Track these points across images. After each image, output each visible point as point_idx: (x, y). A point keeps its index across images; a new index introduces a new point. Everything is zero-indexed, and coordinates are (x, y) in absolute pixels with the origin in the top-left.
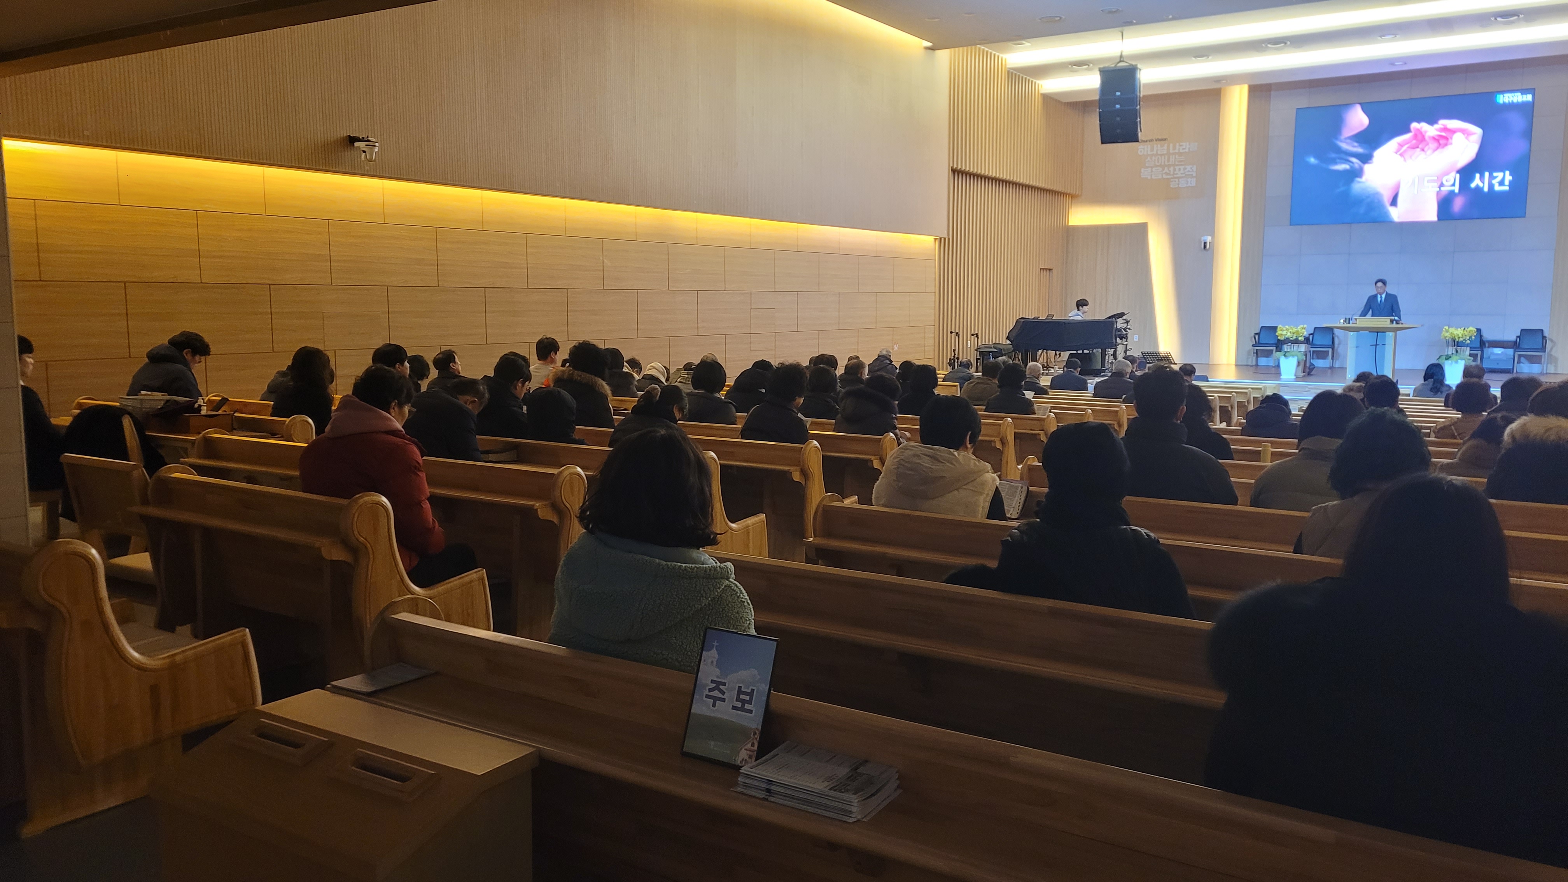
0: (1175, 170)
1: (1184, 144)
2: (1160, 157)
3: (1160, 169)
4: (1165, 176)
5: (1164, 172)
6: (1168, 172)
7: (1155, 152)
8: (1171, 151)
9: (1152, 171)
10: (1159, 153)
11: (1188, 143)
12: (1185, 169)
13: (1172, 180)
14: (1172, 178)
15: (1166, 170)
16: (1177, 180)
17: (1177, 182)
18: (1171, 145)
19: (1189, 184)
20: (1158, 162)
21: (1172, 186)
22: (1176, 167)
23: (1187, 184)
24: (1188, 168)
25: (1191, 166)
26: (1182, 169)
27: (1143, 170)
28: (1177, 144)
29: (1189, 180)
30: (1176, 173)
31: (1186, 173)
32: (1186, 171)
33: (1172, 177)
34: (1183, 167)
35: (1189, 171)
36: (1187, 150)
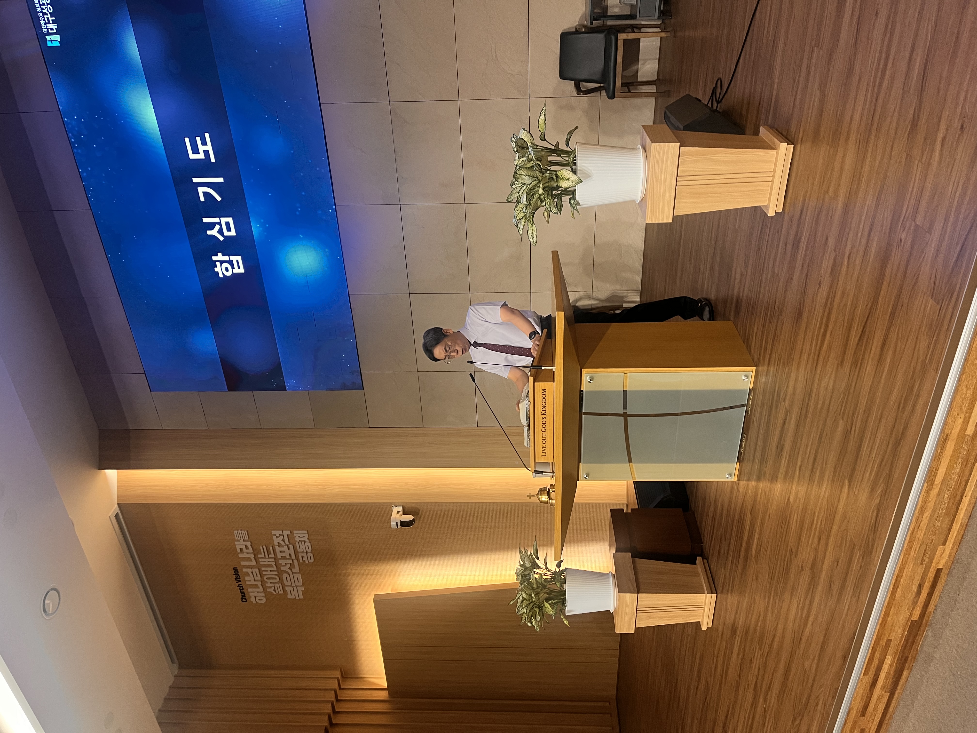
0: (283, 558)
1: (238, 548)
2: (266, 577)
3: (285, 576)
4: (296, 569)
5: (289, 571)
6: (288, 566)
7: (259, 583)
8: (254, 563)
9: (291, 586)
10: (259, 578)
11: (236, 543)
12: (279, 545)
13: (301, 561)
14: (298, 560)
15: (286, 568)
16: (300, 555)
17: (305, 555)
18: (242, 563)
19: (306, 539)
20: (276, 578)
21: (312, 561)
22: (279, 557)
23: (305, 542)
24: (276, 541)
25: (274, 537)
26: (282, 549)
27: (289, 597)
28: (240, 556)
29: (298, 539)
30: (288, 557)
31: (287, 543)
32: (282, 543)
33: (295, 561)
34: (277, 547)
35: (283, 540)
36: (248, 544)
